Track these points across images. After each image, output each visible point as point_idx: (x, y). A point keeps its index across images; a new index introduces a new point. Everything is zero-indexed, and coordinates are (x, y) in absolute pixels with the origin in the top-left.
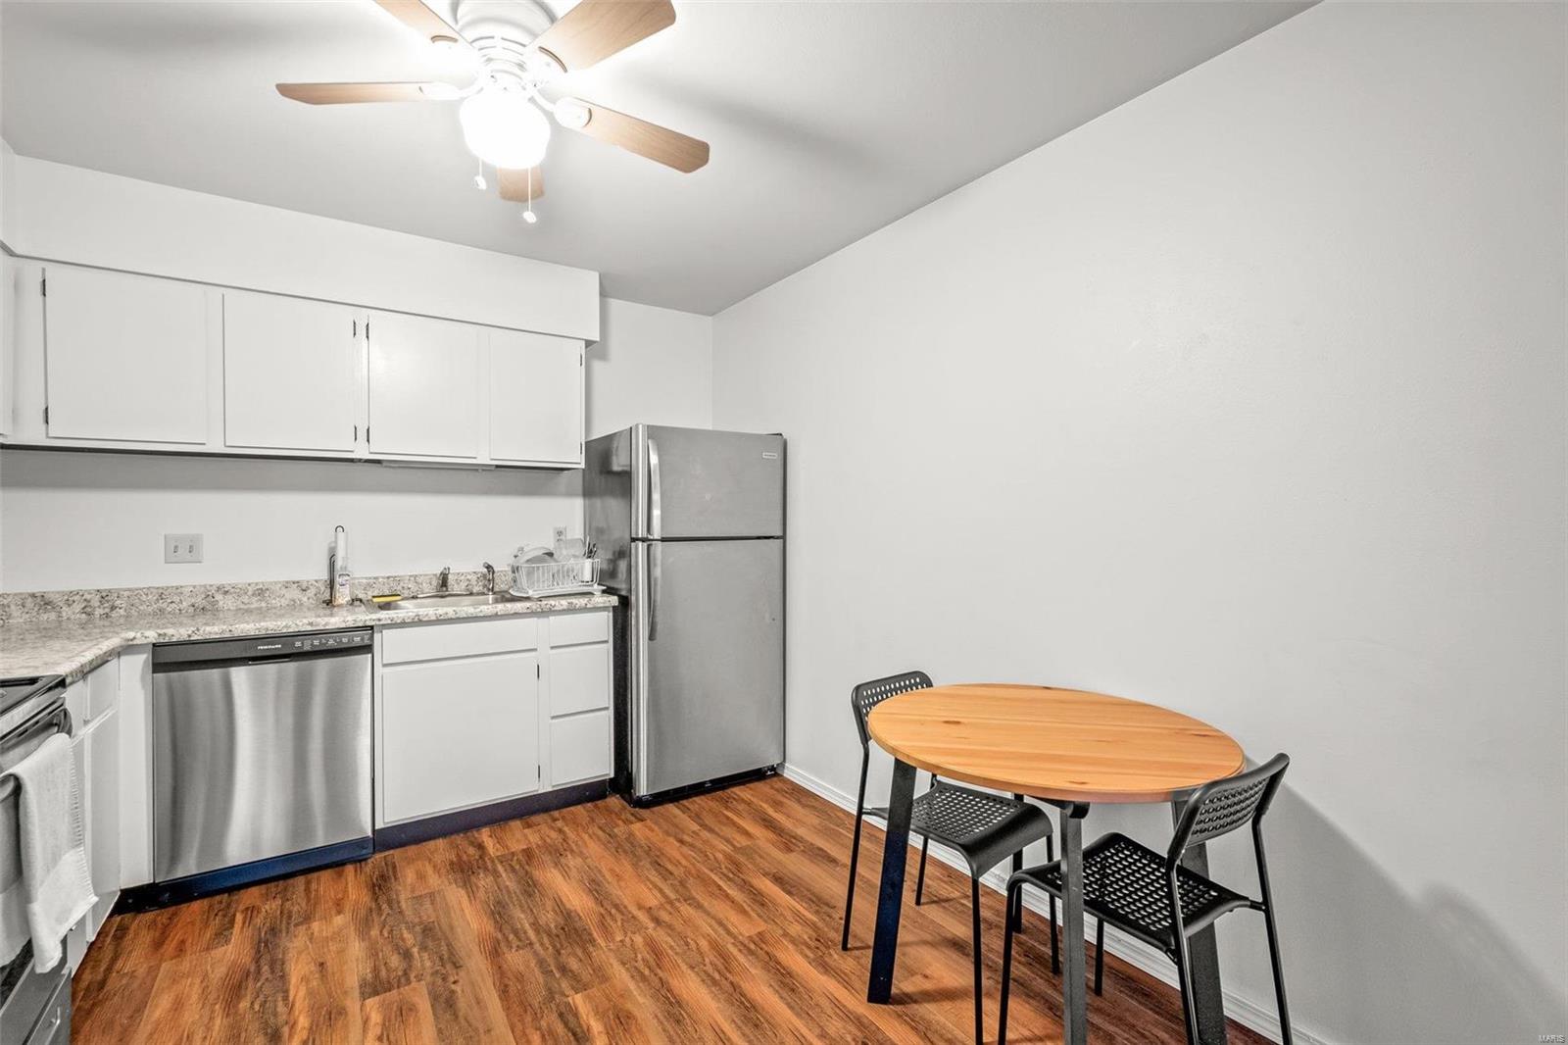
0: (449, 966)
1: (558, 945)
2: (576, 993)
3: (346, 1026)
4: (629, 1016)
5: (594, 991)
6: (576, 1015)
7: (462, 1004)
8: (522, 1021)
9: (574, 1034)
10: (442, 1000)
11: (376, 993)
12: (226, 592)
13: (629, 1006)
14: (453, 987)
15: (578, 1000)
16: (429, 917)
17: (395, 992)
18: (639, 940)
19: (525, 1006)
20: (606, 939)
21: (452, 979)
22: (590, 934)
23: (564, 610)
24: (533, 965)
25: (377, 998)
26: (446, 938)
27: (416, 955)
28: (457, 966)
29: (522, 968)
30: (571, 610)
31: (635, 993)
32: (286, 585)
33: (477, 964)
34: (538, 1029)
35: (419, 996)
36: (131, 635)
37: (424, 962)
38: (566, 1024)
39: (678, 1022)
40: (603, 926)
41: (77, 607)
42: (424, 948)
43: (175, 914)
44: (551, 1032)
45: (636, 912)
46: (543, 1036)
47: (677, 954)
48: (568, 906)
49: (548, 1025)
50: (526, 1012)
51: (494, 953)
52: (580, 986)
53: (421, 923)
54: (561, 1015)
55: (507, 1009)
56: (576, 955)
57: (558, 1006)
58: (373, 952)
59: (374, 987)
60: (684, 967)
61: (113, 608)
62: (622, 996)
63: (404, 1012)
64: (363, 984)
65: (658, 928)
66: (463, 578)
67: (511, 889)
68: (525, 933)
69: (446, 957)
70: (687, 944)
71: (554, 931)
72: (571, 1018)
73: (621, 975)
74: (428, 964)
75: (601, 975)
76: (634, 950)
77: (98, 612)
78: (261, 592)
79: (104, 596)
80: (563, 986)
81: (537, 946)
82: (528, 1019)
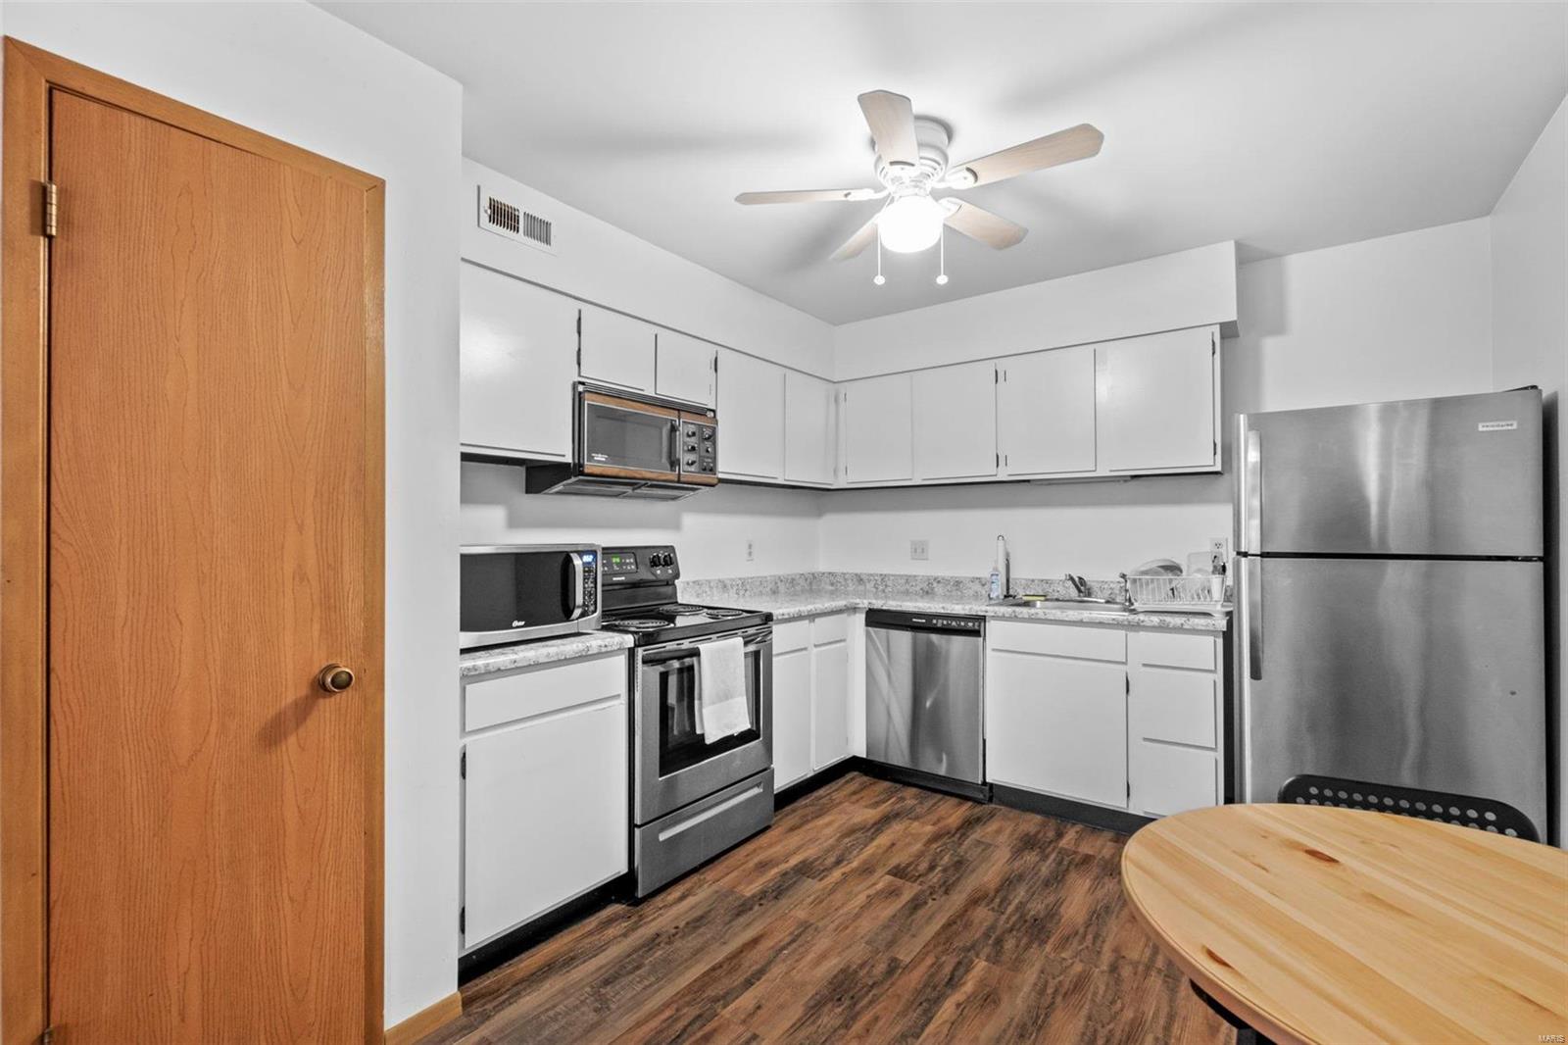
0: (943, 889)
1: (1017, 927)
2: (986, 960)
3: (865, 880)
4: (996, 1002)
5: (997, 970)
6: (967, 971)
7: (921, 913)
8: (935, 946)
9: (951, 979)
10: (916, 902)
11: (895, 875)
12: (939, 582)
13: (1005, 998)
14: (930, 900)
15: (981, 966)
16: (971, 856)
17: (902, 881)
18: (1078, 968)
19: (948, 940)
20: (1055, 949)
21: (934, 897)
22: (1048, 938)
23: (1154, 627)
24: (985, 924)
25: (892, 877)
26: (962, 875)
27: (937, 871)
28: (946, 892)
29: (976, 921)
30: (1162, 628)
31: (1022, 994)
32: (973, 580)
33: (958, 898)
34: (937, 958)
35: (909, 891)
36: (858, 601)
37: (935, 877)
38: (955, 969)
39: (1022, 1036)
40: (1065, 942)
41: (872, 583)
42: (945, 870)
43: (874, 783)
44: (941, 966)
45: (1107, 949)
46: (934, 964)
47: (1093, 1000)
48: (1062, 910)
49: (944, 962)
50: (944, 944)
51: (974, 902)
52: (995, 959)
53: (962, 856)
54: (959, 963)
55: (938, 934)
56: (1019, 940)
57: (965, 957)
58: (921, 855)
59: (898, 872)
60: (1085, 1012)
61: (886, 586)
62: (1010, 988)
63: (892, 893)
64: (897, 867)
65: (1107, 974)
66: (1106, 586)
67: (1040, 874)
68: (1010, 904)
69: (947, 884)
70: (1113, 1002)
71: (1028, 917)
72: (962, 969)
73: (1030, 976)
74: (935, 880)
75: (1017, 965)
76: (1064, 971)
77: (881, 588)
78: (958, 583)
79: (883, 577)
80: (985, 950)
81: (1004, 917)
82: (940, 949)
